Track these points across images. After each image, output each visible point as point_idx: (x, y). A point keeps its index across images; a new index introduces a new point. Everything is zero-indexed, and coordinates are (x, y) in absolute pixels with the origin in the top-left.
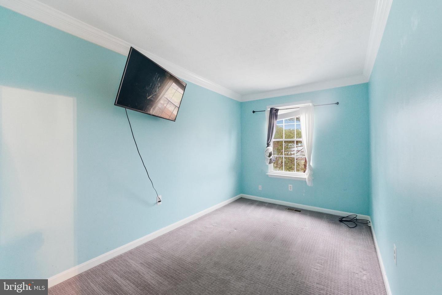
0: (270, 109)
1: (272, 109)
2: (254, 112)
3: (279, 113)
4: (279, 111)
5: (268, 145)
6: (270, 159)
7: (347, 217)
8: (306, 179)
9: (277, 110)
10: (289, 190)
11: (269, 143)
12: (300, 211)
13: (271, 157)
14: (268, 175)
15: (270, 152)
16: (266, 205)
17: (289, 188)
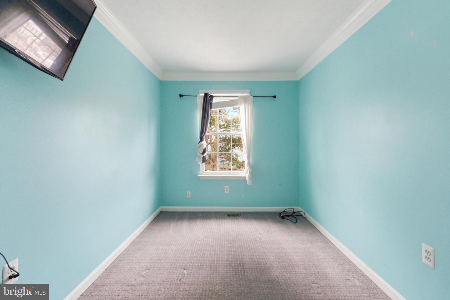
0: (203, 95)
1: (206, 95)
2: (181, 96)
3: (215, 100)
4: (214, 99)
5: (201, 139)
6: (203, 157)
7: (283, 212)
8: (245, 177)
9: (212, 97)
10: (225, 192)
11: (203, 136)
12: (240, 215)
13: (206, 154)
14: (199, 177)
15: (204, 148)
16: (200, 216)
17: (225, 190)
